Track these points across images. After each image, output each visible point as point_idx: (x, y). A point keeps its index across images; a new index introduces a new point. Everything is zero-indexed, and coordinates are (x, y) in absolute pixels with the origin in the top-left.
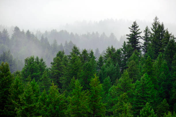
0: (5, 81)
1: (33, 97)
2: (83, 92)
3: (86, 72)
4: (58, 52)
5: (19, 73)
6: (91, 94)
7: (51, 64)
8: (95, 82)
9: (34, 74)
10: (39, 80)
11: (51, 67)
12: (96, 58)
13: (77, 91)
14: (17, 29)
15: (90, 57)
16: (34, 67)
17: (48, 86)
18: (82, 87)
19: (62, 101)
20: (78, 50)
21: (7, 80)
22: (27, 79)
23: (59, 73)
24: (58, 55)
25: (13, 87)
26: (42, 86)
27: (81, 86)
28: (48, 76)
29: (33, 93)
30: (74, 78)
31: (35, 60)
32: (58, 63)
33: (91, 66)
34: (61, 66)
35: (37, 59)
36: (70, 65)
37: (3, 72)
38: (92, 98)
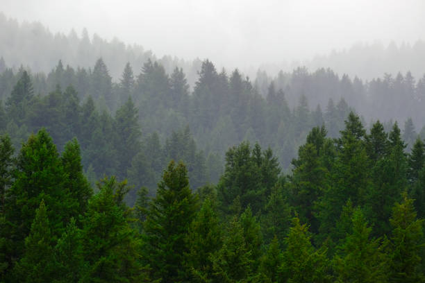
0: (176, 215)
1: (246, 260)
2: (374, 243)
3: (381, 185)
4: (311, 130)
5: (211, 190)
6: (394, 248)
7: (293, 163)
8: (403, 215)
9: (250, 192)
10: (260, 210)
11: (291, 174)
12: (406, 147)
13: (358, 239)
14: (208, 67)
15: (392, 144)
16: (250, 174)
17: (283, 226)
18: (370, 229)
19: (318, 270)
20: (360, 125)
21: (182, 212)
22: (230, 208)
23: (312, 191)
24: (310, 139)
25: (196, 230)
26: (269, 226)
27: (369, 226)
28: (284, 197)
29: (246, 247)
30: (349, 202)
31: (251, 155)
32: (310, 161)
33: (393, 169)
34: (316, 169)
35: (258, 149)
36: (340, 166)
37: (172, 189)
38: (396, 259)
